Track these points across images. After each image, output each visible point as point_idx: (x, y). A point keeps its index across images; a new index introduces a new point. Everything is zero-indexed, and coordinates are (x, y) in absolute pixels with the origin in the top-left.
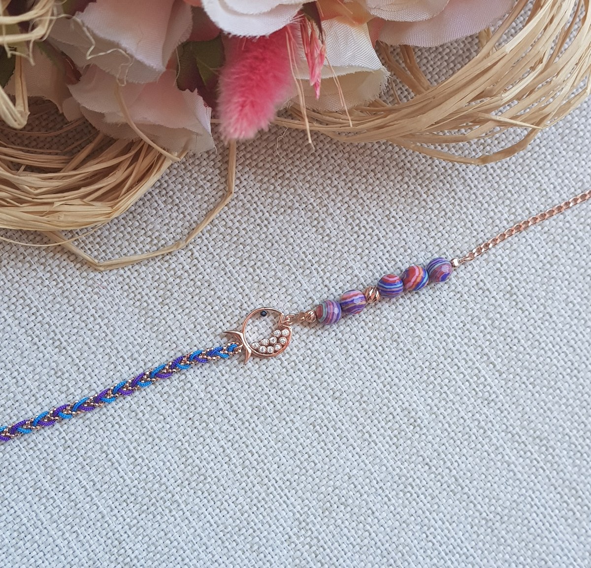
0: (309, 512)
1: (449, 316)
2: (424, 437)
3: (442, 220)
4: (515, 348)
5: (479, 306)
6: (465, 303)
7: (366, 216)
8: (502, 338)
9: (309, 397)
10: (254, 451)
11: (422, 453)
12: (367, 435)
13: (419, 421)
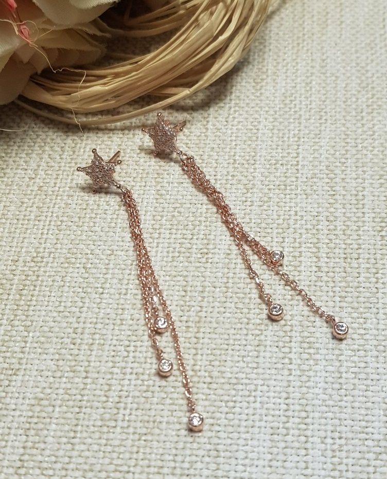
0: (52, 255)
1: (310, 201)
2: (203, 270)
3: (364, 137)
4: (349, 260)
5: (344, 211)
6: (332, 201)
7: (303, 99)
8: (344, 246)
9: (139, 179)
10: (58, 185)
11: (189, 279)
12: (156, 235)
13: (210, 255)
